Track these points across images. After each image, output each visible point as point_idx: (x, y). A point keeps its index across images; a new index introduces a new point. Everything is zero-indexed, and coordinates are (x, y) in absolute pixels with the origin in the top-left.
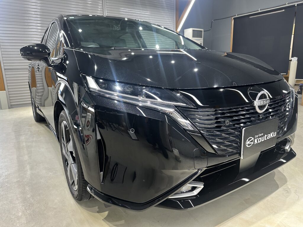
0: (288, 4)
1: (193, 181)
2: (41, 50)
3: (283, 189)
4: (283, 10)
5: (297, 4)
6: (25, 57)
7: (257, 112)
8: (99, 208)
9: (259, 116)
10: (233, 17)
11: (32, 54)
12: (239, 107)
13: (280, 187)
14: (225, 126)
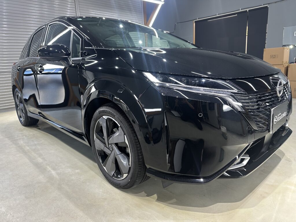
0: (241, 9)
1: (244, 154)
2: (56, 51)
3: (285, 159)
4: (236, 15)
5: (249, 10)
6: (43, 57)
7: (277, 96)
8: (145, 192)
9: (278, 99)
10: (194, 21)
11: (49, 55)
12: (249, 95)
13: (282, 158)
14: (262, 108)
